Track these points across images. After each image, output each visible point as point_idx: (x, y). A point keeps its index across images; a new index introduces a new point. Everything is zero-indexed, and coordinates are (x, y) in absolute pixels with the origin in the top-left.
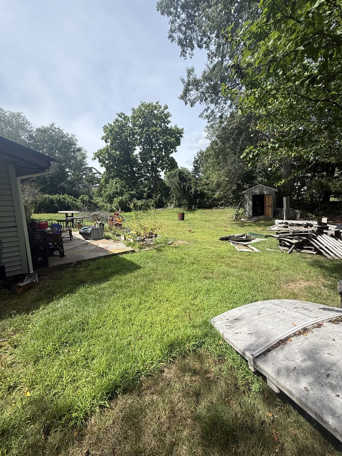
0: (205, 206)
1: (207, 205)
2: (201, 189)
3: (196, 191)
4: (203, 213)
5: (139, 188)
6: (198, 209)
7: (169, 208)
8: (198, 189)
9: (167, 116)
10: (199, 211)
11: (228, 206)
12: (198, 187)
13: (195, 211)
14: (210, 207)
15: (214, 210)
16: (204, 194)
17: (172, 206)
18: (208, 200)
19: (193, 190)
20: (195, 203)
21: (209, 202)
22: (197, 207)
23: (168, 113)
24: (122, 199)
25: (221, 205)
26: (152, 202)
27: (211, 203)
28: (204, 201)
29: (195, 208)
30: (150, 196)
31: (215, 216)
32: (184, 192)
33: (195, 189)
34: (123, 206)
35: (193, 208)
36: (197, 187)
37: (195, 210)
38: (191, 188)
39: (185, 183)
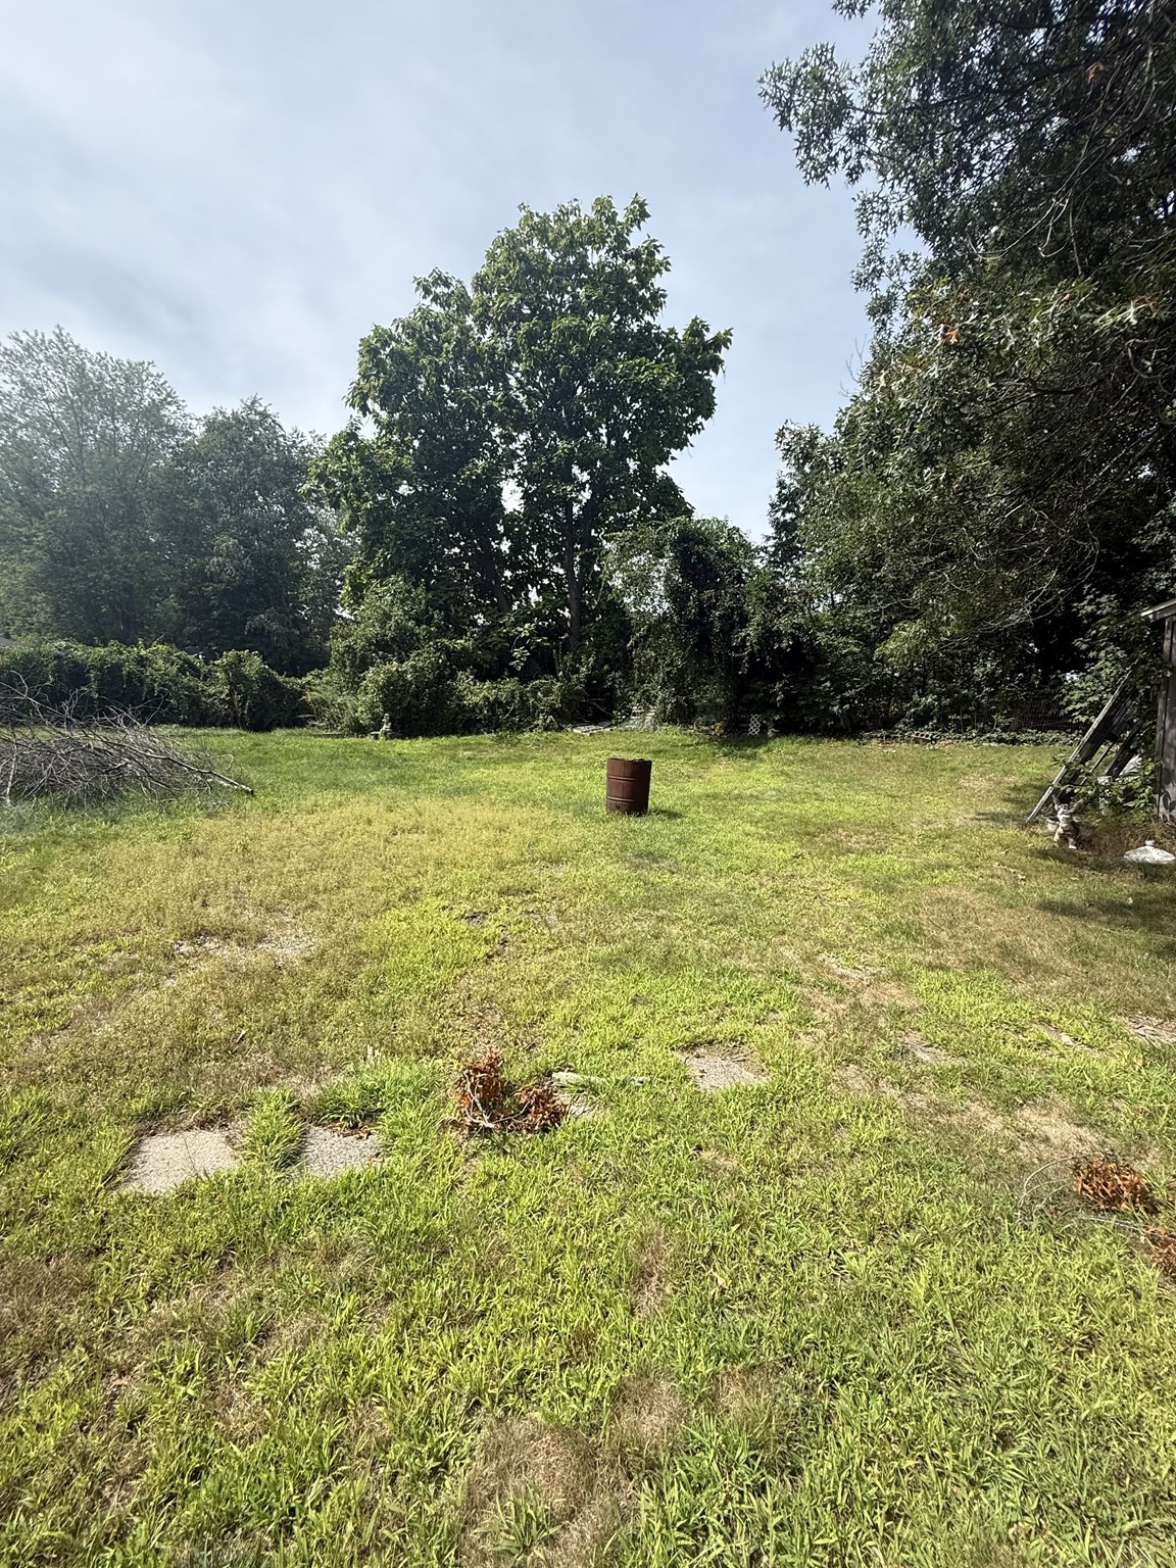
0: (818, 722)
1: (834, 716)
2: (799, 627)
3: (769, 635)
4: (803, 760)
5: (501, 625)
6: (776, 735)
7: (634, 723)
8: (783, 623)
9: (648, 262)
10: (786, 748)
11: (961, 728)
12: (785, 612)
13: (758, 746)
14: (850, 728)
15: (874, 748)
16: (819, 653)
17: (649, 717)
18: (840, 689)
19: (751, 630)
20: (765, 706)
21: (843, 702)
22: (777, 725)
23: (652, 249)
24: (401, 675)
25: (920, 721)
26: (551, 690)
27: (853, 709)
28: (813, 693)
29: (764, 729)
30: (542, 663)
31: (877, 791)
32: (704, 642)
33: (763, 625)
34: (405, 704)
35: (754, 729)
36: (779, 615)
37: (761, 740)
38: (744, 621)
39: (709, 593)
